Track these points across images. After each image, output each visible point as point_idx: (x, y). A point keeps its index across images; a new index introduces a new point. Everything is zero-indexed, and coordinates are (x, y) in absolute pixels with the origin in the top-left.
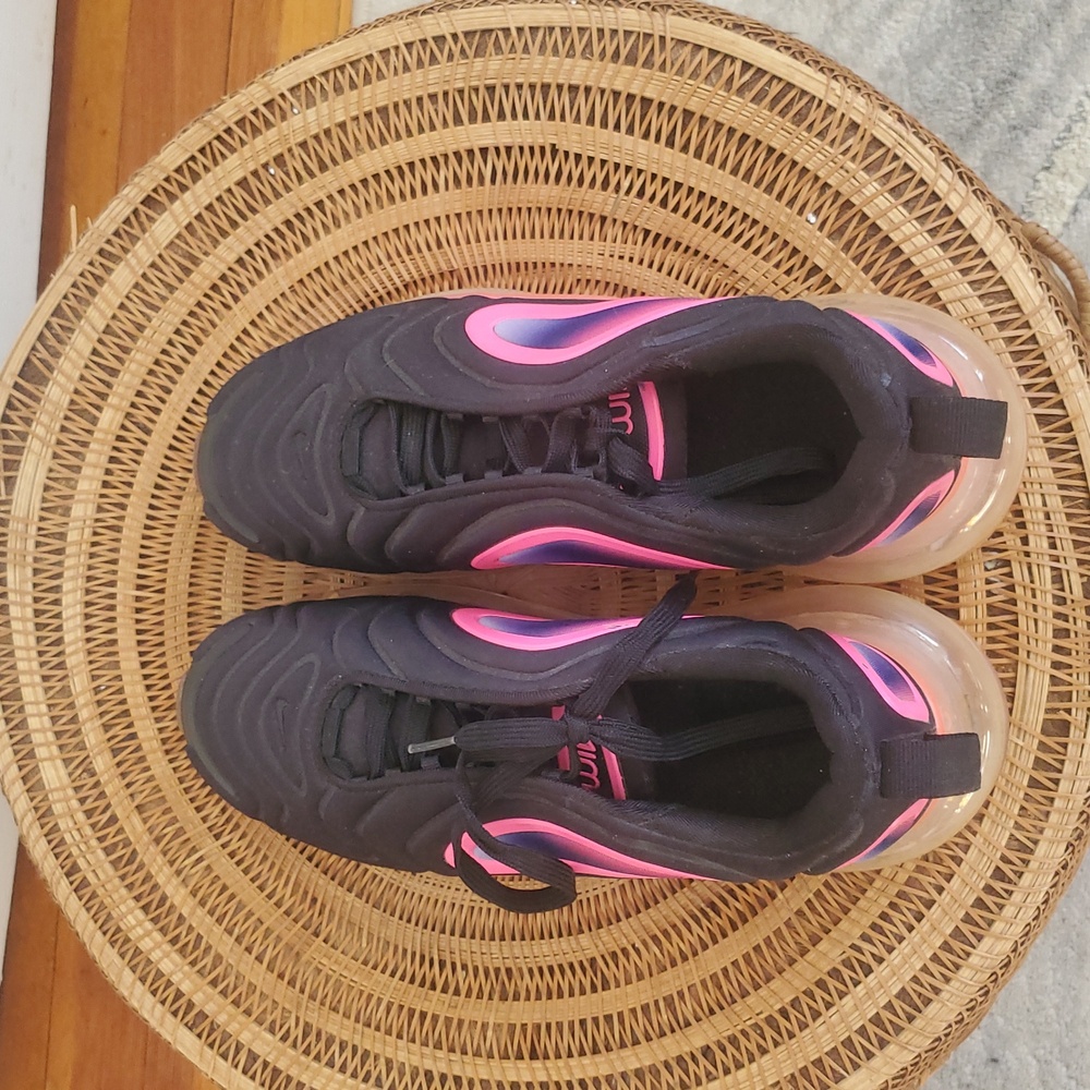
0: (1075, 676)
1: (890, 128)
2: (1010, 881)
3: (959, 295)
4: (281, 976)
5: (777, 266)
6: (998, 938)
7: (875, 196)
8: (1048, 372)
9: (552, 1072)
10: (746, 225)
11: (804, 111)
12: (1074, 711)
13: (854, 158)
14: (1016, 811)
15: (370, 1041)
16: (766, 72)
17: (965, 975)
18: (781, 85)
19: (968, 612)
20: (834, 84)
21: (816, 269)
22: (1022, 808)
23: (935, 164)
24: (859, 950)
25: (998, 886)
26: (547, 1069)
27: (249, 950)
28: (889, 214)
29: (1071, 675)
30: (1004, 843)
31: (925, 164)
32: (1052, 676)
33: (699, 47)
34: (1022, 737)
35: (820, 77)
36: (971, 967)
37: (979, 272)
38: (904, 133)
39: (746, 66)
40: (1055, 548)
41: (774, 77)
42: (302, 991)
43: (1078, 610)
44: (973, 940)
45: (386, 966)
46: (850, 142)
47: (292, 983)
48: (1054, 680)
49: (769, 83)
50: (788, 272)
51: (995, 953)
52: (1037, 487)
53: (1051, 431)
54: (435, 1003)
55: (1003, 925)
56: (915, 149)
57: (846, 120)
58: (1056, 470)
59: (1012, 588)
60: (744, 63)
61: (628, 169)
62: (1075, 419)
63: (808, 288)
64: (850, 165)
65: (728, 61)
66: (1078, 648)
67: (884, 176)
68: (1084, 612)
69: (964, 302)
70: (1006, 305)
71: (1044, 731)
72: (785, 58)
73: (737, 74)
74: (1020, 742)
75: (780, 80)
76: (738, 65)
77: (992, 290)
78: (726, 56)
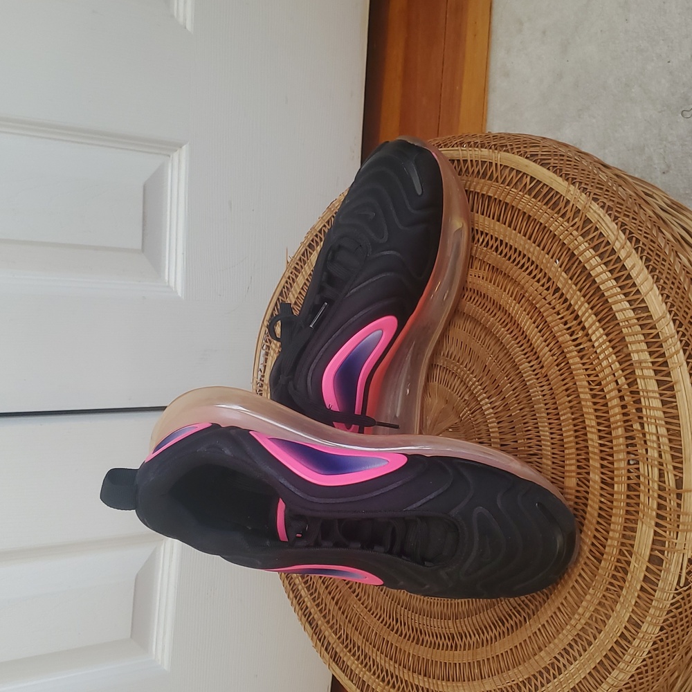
0: (668, 532)
1: (595, 212)
2: (629, 642)
3: (622, 308)
4: (340, 608)
5: (543, 285)
6: (621, 670)
7: (585, 251)
8: (663, 355)
9: (431, 685)
10: (529, 263)
11: (557, 202)
12: (666, 552)
13: (577, 230)
14: (633, 603)
15: (368, 649)
16: (541, 182)
17: (604, 687)
18: (548, 188)
19: (618, 487)
20: (572, 187)
21: (557, 290)
22: (636, 602)
23: (615, 233)
24: (559, 661)
25: (623, 643)
26: (429, 682)
27: (330, 593)
28: (591, 261)
29: (666, 532)
30: (626, 619)
31: (610, 233)
32: (655, 531)
33: (513, 169)
34: (637, 562)
35: (565, 184)
36: (608, 683)
37: (633, 295)
38: (602, 215)
39: (532, 179)
40: (661, 458)
41: (544, 184)
42: (346, 618)
43: (672, 495)
44: (611, 670)
45: (377, 614)
46: (576, 220)
47: (343, 613)
48: (656, 533)
49: (542, 187)
50: (548, 289)
51: (620, 679)
52: (653, 421)
53: (663, 390)
54: (392, 638)
55: (624, 664)
56: (606, 224)
57: (574, 207)
58: (664, 413)
59: (638, 477)
60: (531, 177)
61: (482, 233)
62: (676, 383)
63: (555, 299)
64: (575, 233)
65: (525, 176)
66: (671, 517)
67: (590, 240)
68: (675, 496)
69: (624, 312)
70: (645, 315)
71: (649, 561)
72: (550, 174)
73: (528, 183)
74: (636, 565)
75: (547, 186)
76: (529, 178)
77: (639, 306)
78: (524, 174)
